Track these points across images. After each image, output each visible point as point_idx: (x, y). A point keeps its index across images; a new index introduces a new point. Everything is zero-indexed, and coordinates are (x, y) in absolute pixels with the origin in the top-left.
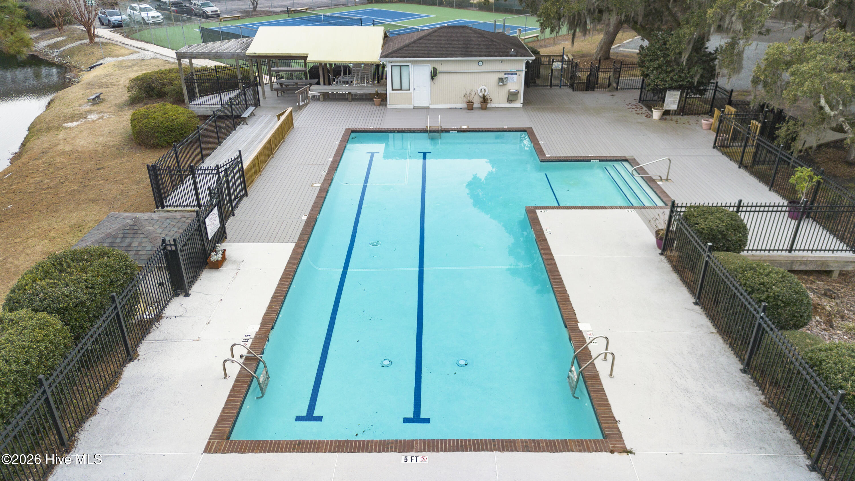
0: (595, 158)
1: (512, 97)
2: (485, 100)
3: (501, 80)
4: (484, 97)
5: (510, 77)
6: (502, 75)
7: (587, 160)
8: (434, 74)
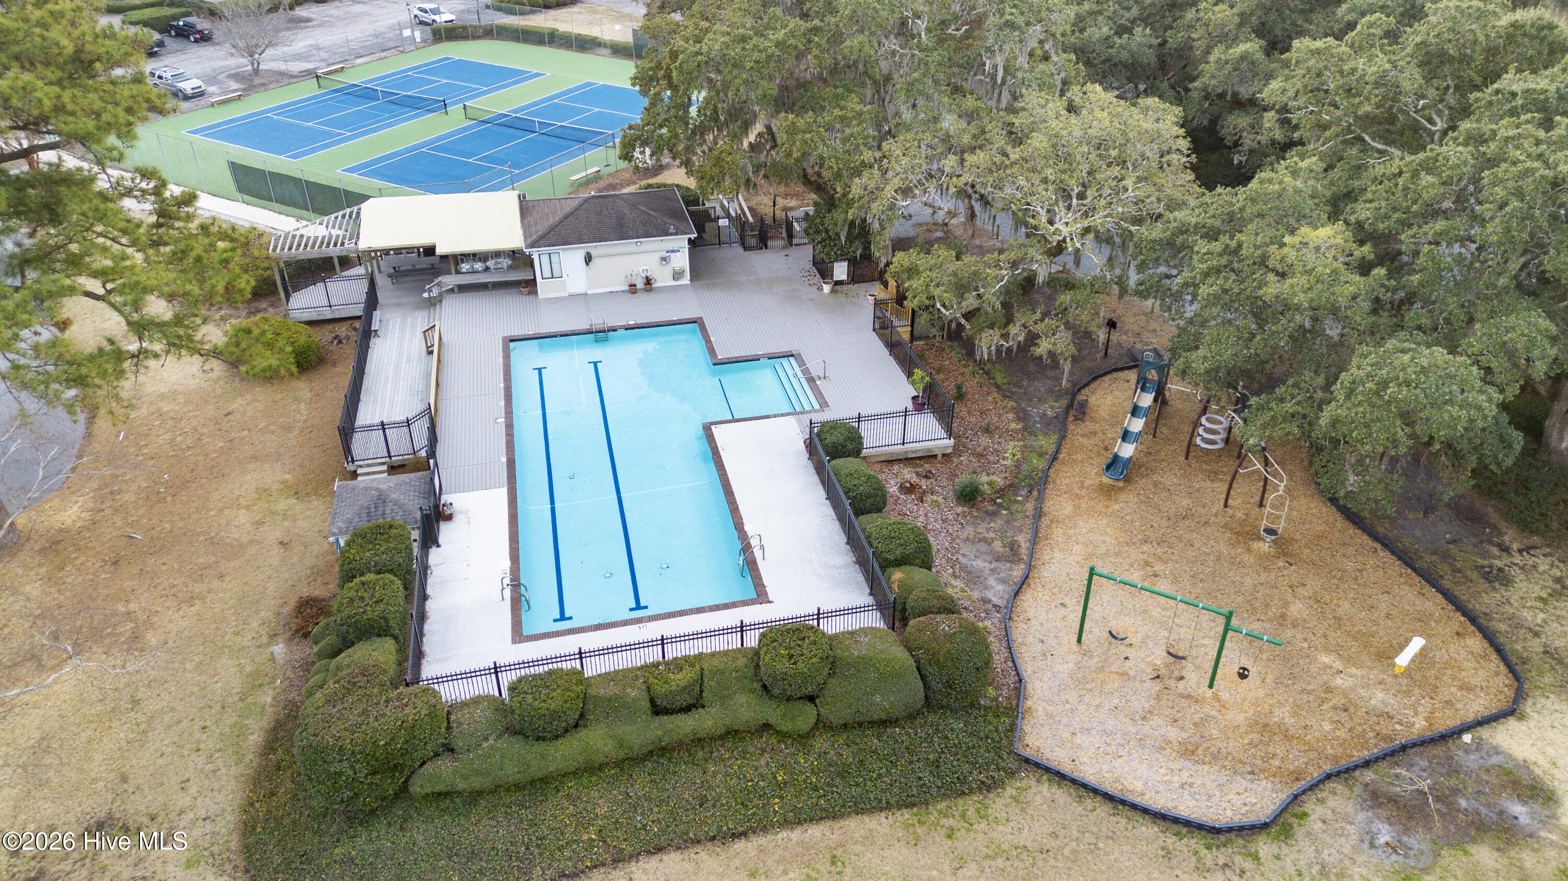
0: (764, 356)
1: (677, 275)
2: (648, 281)
3: (664, 259)
4: (647, 278)
5: (673, 255)
6: (665, 254)
7: (756, 359)
8: (588, 259)
